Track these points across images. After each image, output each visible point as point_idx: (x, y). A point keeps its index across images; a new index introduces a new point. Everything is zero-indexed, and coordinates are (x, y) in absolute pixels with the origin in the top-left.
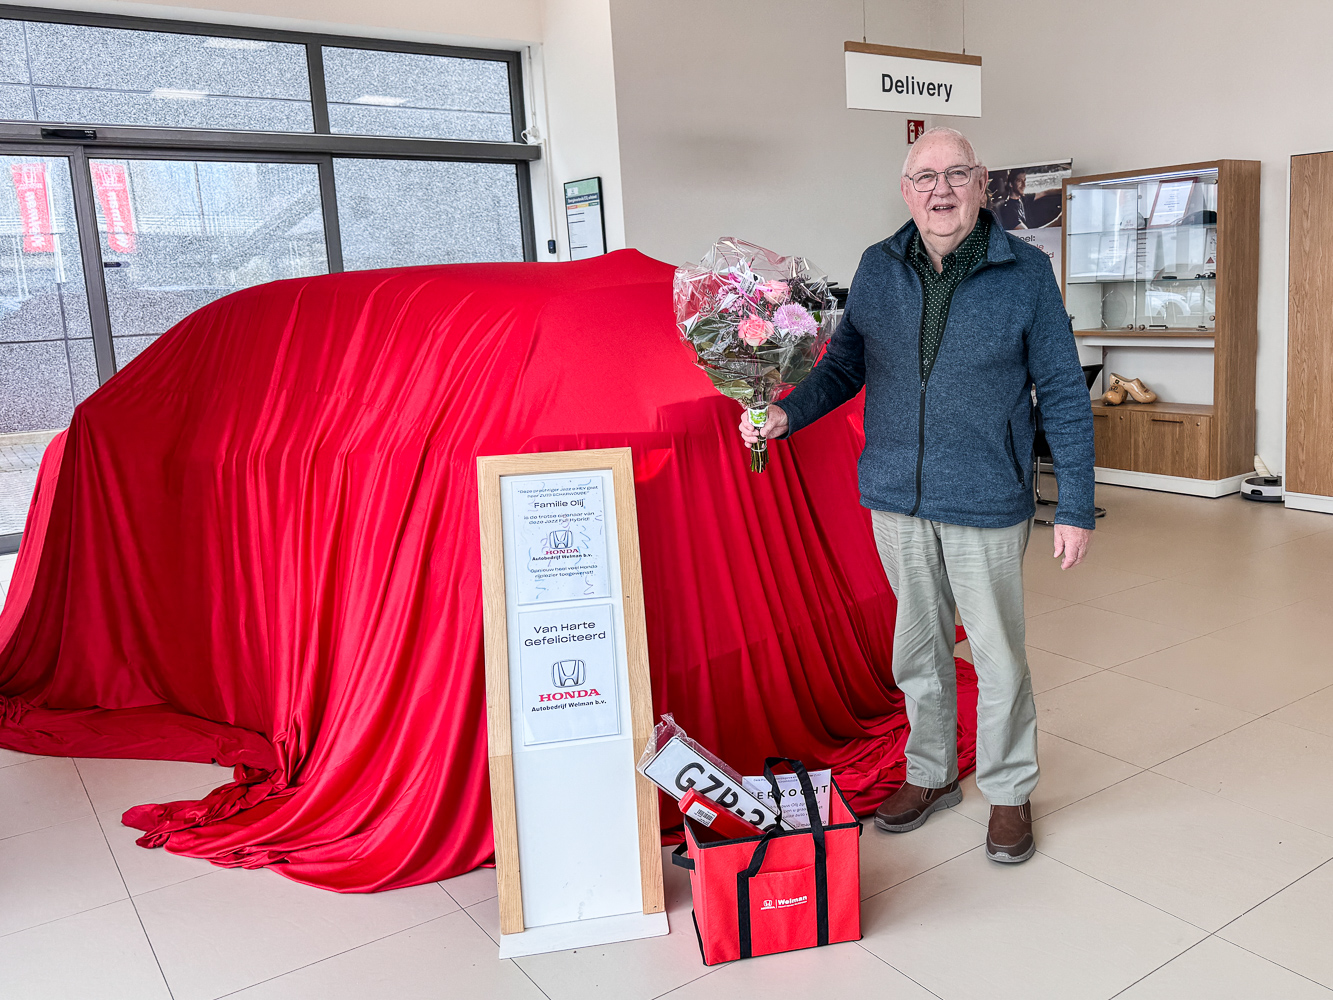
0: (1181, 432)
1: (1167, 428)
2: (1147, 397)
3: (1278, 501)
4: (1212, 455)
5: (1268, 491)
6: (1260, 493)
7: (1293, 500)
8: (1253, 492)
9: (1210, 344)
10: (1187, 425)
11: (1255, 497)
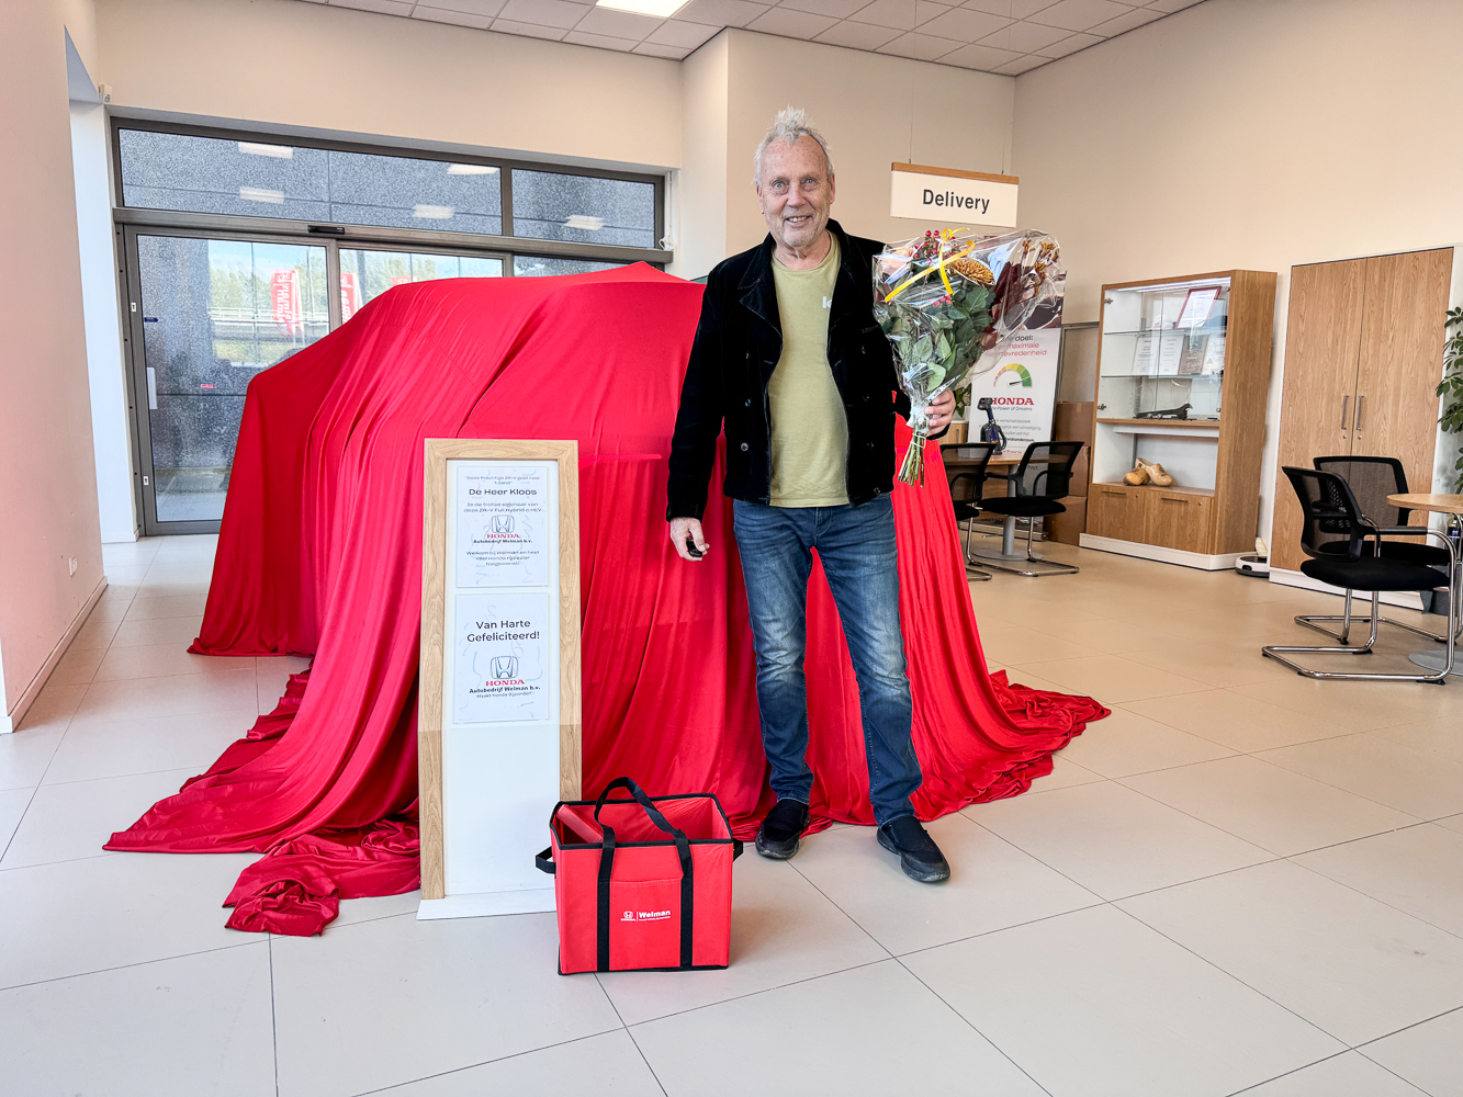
0: (1186, 512)
1: (1175, 507)
2: (1165, 480)
3: (1265, 576)
4: (1211, 533)
5: (1257, 567)
6: (1250, 568)
7: (1277, 575)
8: (1245, 567)
9: (1215, 434)
10: (1191, 507)
11: (1246, 572)
